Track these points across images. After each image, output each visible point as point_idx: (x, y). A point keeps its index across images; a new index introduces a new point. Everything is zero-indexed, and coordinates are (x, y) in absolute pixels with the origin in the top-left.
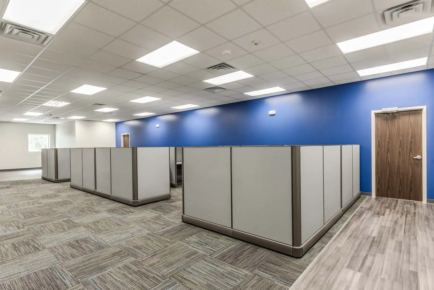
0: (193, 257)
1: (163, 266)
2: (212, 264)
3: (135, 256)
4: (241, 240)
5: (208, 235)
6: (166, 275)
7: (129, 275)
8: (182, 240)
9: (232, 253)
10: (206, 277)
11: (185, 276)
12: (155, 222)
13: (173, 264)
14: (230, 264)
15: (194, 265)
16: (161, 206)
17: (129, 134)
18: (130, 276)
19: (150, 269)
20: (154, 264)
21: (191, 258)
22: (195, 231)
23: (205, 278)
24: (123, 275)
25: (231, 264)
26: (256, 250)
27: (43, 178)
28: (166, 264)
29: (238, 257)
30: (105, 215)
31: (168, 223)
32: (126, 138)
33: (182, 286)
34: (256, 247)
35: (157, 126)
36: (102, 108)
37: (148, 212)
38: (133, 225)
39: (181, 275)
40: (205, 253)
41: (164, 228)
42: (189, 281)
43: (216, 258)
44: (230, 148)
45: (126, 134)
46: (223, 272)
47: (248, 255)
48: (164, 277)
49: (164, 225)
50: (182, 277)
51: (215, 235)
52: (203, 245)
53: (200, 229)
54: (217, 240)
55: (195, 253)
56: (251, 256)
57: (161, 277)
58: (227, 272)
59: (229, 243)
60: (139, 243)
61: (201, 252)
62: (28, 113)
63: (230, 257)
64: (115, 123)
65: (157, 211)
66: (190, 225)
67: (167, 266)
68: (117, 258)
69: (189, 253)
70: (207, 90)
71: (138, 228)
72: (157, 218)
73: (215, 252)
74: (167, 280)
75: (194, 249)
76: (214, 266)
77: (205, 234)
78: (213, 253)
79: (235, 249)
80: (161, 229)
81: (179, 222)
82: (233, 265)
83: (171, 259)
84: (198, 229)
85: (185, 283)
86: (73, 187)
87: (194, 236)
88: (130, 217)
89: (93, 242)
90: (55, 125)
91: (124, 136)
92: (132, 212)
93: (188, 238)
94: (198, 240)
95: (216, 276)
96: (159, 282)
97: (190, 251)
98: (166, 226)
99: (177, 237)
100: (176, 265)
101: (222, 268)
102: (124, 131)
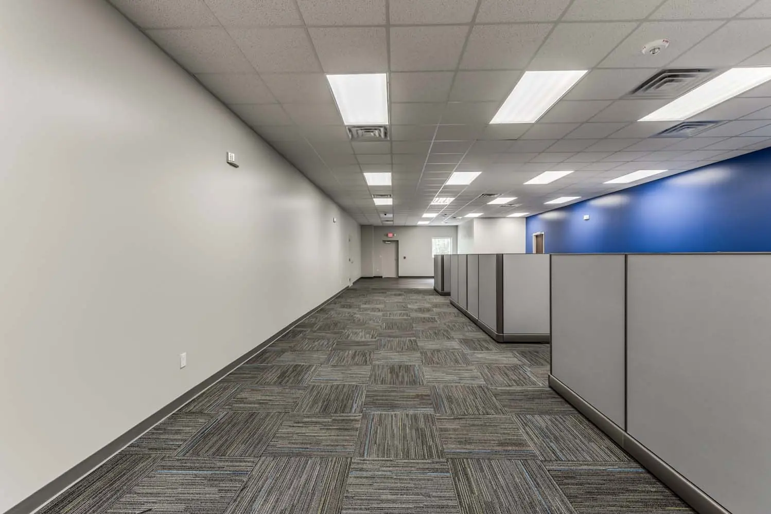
0: (510, 448)
1: (455, 439)
2: (531, 476)
3: (437, 408)
4: (644, 467)
5: (575, 426)
6: (447, 453)
7: (409, 428)
8: (518, 415)
9: (594, 479)
10: (500, 492)
11: (469, 469)
12: (505, 373)
13: (470, 443)
14: (567, 496)
15: (500, 461)
16: (537, 352)
17: (543, 233)
18: (408, 431)
19: (436, 433)
20: (446, 430)
21: (506, 448)
22: (556, 409)
23: (495, 491)
24: (404, 424)
25: (569, 497)
26: (666, 506)
27: (435, 289)
28: (461, 438)
29: (599, 494)
30: (455, 344)
31: (524, 381)
32: (539, 239)
33: (451, 481)
34: (674, 498)
35: (586, 217)
36: (494, 199)
37: (510, 355)
38: (473, 367)
39: (465, 465)
40: (538, 453)
41: (510, 386)
42: (468, 479)
43: (549, 471)
44: (624, 256)
45: (538, 233)
46: (537, 503)
47: (628, 503)
48: (441, 454)
49: (514, 380)
50: (464, 469)
51: (591, 432)
52: (548, 437)
53: (572, 409)
54: (586, 443)
55: (520, 444)
56: (634, 510)
57: (437, 452)
58: (546, 506)
59: (607, 458)
60: (458, 394)
61: (532, 447)
62: (425, 215)
63: (581, 484)
64: (525, 219)
65: (525, 357)
66: (557, 396)
67: (460, 443)
68: (417, 401)
69: (509, 439)
70: (664, 134)
71: (476, 373)
72: (515, 368)
73: (558, 459)
74: (441, 460)
75: (525, 437)
76: (531, 483)
77: (571, 421)
78: (553, 459)
79: (609, 475)
80: (504, 386)
81: (542, 384)
82: (571, 503)
83: (476, 435)
84: (567, 407)
85: (459, 480)
86: (452, 304)
87: (547, 417)
88: (480, 356)
89: (413, 373)
90: (457, 226)
91: (537, 236)
92: (487, 349)
93: (533, 415)
94: (547, 427)
95: (517, 499)
96: (431, 456)
97: (516, 438)
98: (515, 384)
99: (515, 407)
100: (472, 447)
101: (542, 494)
102: (538, 228)
